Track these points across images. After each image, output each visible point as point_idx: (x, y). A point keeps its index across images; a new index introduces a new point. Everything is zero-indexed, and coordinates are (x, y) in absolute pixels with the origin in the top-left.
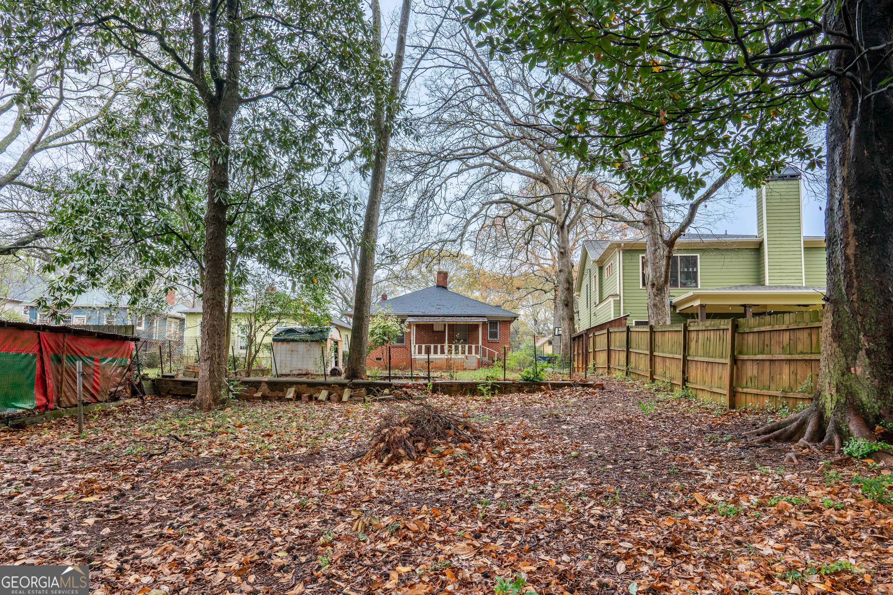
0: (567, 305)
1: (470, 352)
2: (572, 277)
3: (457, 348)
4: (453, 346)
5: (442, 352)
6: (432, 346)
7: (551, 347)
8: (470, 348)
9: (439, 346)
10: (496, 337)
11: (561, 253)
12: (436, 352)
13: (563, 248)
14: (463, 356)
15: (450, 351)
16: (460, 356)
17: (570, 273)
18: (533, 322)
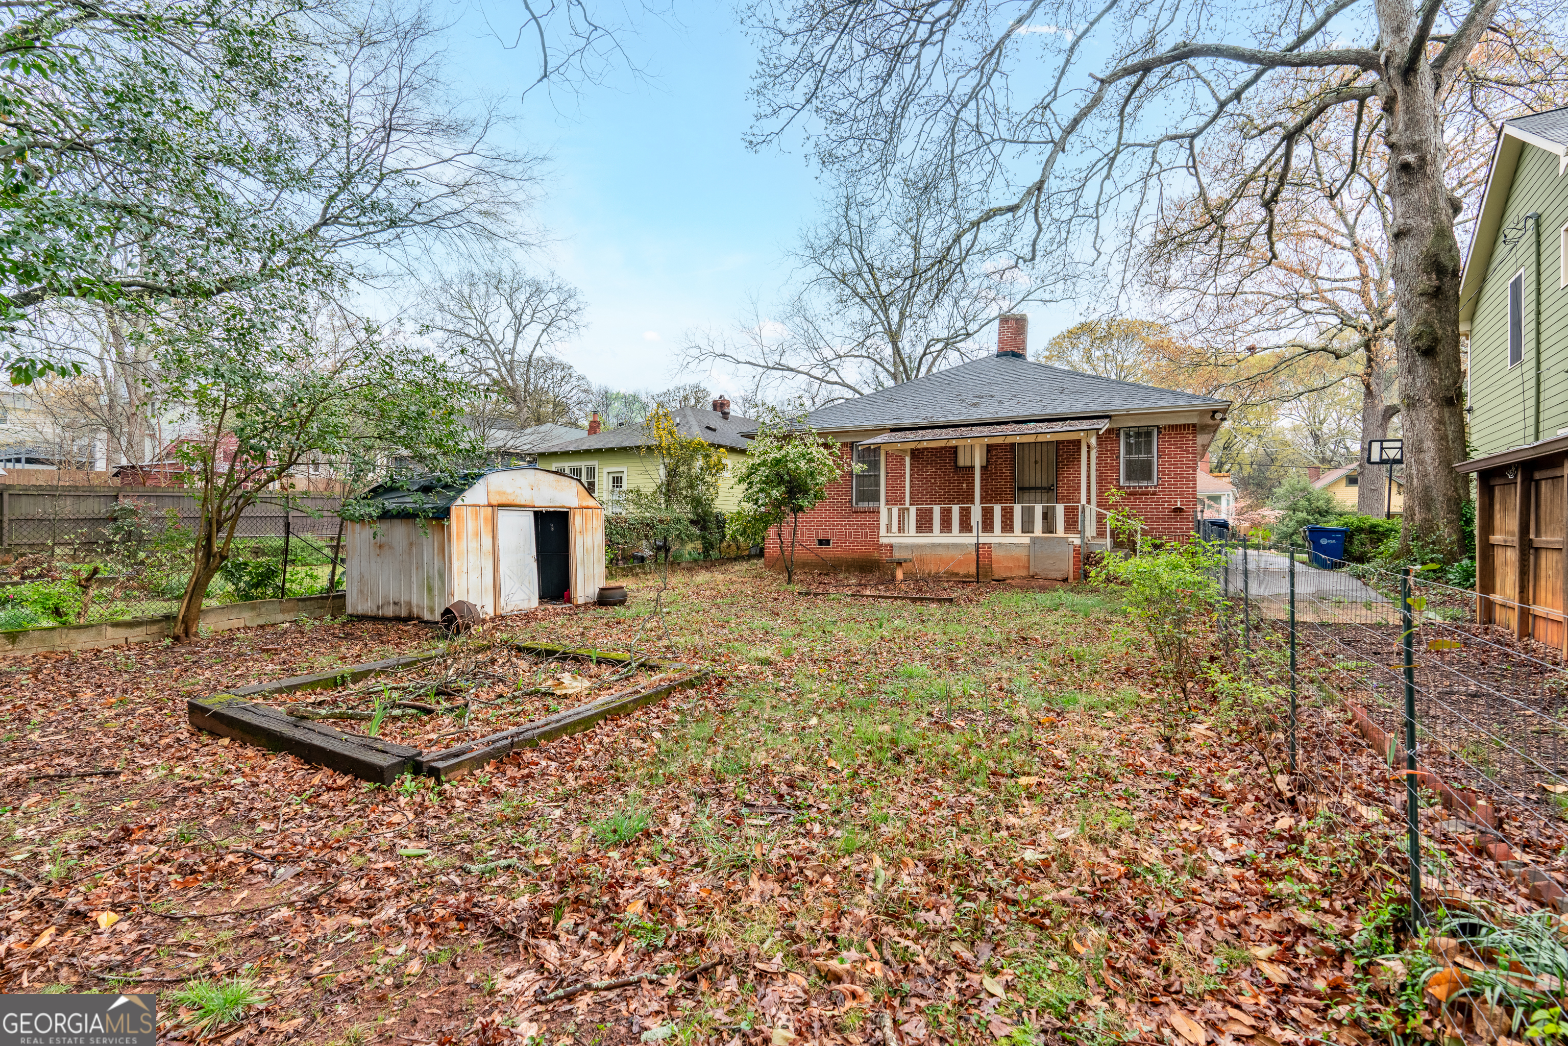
0: (1428, 353)
1: (1049, 527)
2: (1452, 248)
3: (1008, 516)
4: (997, 509)
5: (966, 527)
6: (937, 509)
7: (1354, 491)
8: (1048, 517)
9: (956, 509)
10: (1149, 477)
11: (1405, 167)
12: (946, 526)
13: (1414, 147)
14: (1026, 540)
15: (987, 526)
16: (1018, 538)
17: (1444, 234)
18: (1311, 440)
